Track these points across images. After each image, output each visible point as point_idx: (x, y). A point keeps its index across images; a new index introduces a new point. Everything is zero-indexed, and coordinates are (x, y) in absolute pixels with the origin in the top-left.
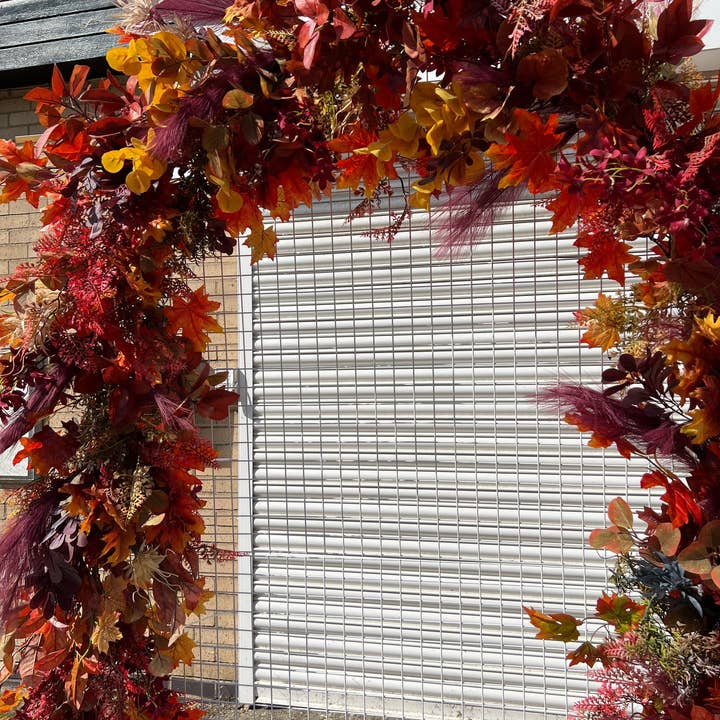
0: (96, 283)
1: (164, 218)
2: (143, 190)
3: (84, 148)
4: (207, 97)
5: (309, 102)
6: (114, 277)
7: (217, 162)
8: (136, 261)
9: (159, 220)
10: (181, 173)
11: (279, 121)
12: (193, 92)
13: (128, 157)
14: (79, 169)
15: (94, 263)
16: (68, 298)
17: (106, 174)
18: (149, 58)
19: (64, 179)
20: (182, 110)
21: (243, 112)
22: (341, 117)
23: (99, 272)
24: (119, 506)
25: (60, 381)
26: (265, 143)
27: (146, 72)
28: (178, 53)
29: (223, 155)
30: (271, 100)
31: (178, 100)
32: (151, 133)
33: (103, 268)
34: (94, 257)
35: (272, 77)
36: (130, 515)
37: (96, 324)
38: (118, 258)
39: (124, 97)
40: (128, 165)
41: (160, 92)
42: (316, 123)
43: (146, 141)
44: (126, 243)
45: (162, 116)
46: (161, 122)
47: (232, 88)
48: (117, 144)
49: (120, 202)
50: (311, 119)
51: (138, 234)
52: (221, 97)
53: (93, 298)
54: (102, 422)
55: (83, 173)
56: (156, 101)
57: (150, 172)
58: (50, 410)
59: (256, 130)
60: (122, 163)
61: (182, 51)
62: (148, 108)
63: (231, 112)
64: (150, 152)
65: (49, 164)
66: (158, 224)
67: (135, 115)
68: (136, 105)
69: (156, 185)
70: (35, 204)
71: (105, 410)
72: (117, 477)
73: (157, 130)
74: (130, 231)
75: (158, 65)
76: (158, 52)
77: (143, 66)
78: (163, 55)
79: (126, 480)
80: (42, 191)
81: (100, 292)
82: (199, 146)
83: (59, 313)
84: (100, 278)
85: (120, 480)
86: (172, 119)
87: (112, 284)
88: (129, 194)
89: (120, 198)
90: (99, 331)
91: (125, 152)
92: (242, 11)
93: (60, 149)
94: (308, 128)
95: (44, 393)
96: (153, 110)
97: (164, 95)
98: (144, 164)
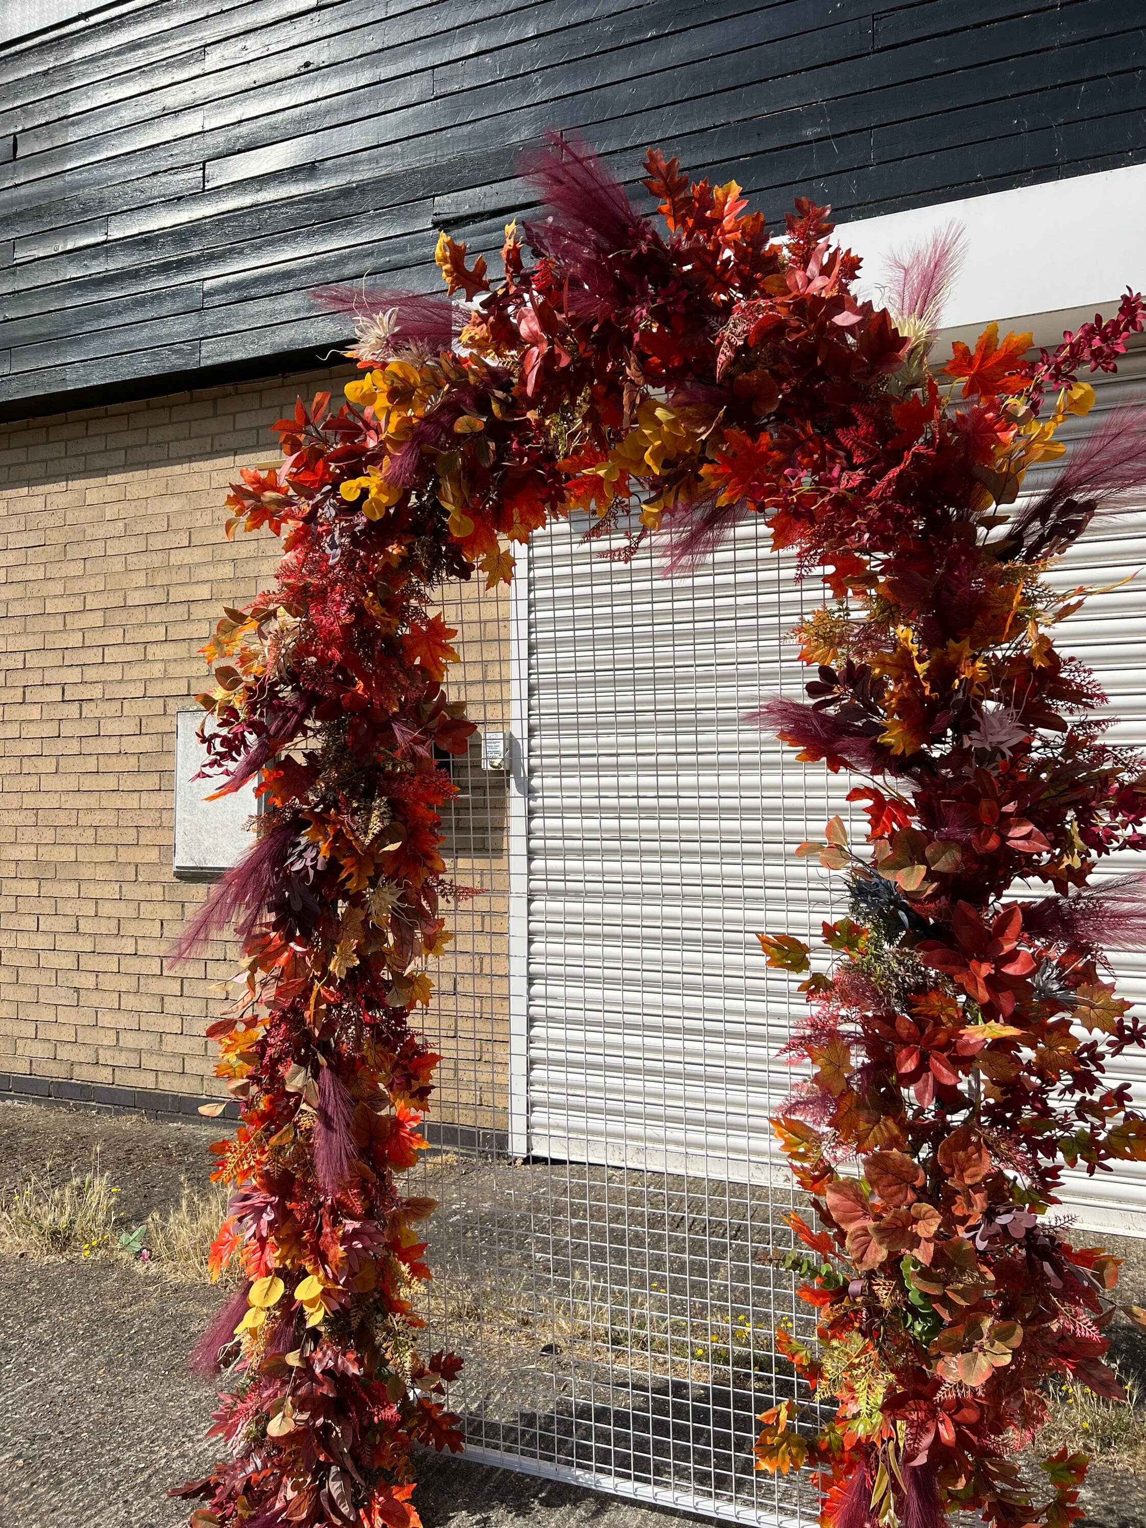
0: (335, 609)
1: (400, 544)
2: (378, 517)
3: (324, 474)
4: (438, 423)
5: (540, 424)
6: (352, 604)
7: (448, 487)
8: (373, 587)
9: (395, 546)
10: (418, 497)
11: (512, 441)
12: (425, 419)
13: (364, 485)
14: (319, 497)
15: (333, 590)
16: (308, 625)
17: (343, 502)
18: (385, 387)
19: (306, 507)
20: (416, 437)
21: (476, 435)
22: (572, 436)
23: (338, 598)
24: (357, 833)
25: (301, 708)
26: (496, 466)
27: (382, 401)
28: (412, 381)
29: (454, 479)
30: (504, 422)
31: (412, 427)
32: (386, 460)
33: (341, 594)
34: (333, 583)
35: (506, 398)
36: (367, 842)
37: (334, 650)
38: (356, 584)
39: (360, 424)
40: (365, 492)
41: (395, 419)
42: (547, 443)
43: (381, 468)
44: (364, 569)
45: (397, 445)
46: (396, 450)
47: (463, 413)
48: (354, 472)
49: (358, 528)
50: (542, 440)
51: (376, 560)
52: (453, 421)
53: (332, 624)
54: (342, 749)
55: (323, 501)
56: (391, 429)
57: (385, 499)
58: (291, 737)
59: (488, 454)
60: (359, 491)
61: (415, 378)
62: (383, 437)
63: (464, 436)
64: (385, 478)
65: (291, 492)
66: (394, 550)
67: (372, 443)
68: (372, 432)
69: (392, 511)
70: (277, 531)
71: (344, 738)
72: (355, 805)
73: (392, 458)
74: (367, 557)
75: (393, 394)
76: (393, 382)
77: (379, 396)
78: (398, 384)
79: (364, 809)
80: (284, 520)
81: (339, 618)
82: (433, 471)
83: (300, 640)
84: (339, 604)
85: (358, 809)
86: (405, 447)
87: (350, 611)
88: (364, 519)
89: (358, 525)
90: (338, 656)
91: (362, 481)
92: (478, 329)
93: (301, 477)
94: (539, 449)
95: (286, 720)
96: (388, 439)
97: (399, 422)
98: (380, 491)
